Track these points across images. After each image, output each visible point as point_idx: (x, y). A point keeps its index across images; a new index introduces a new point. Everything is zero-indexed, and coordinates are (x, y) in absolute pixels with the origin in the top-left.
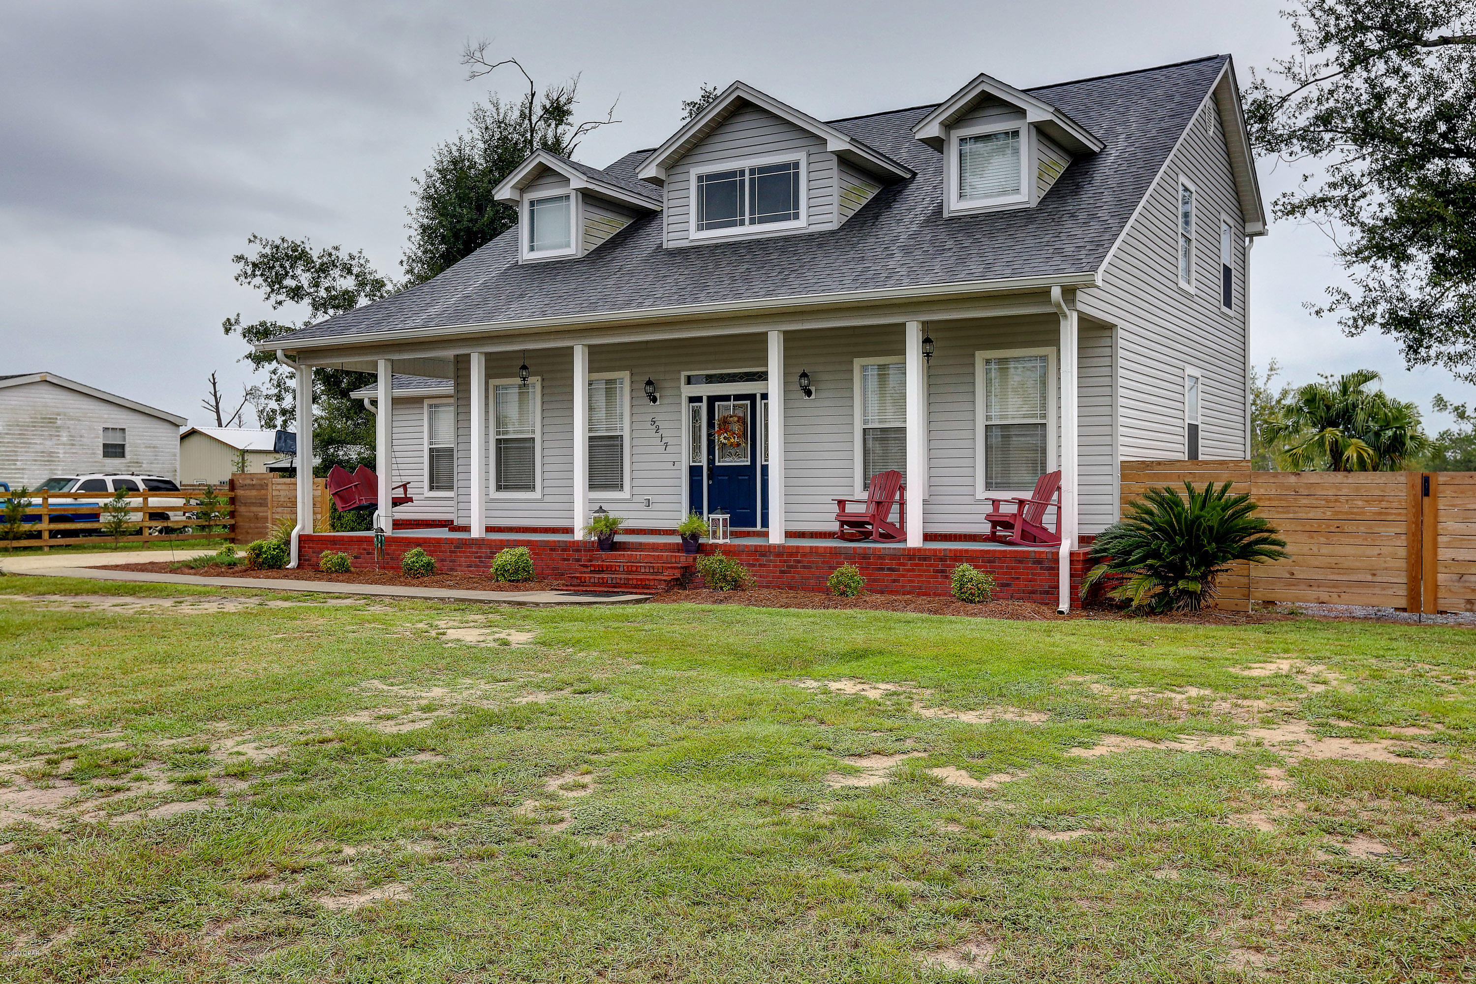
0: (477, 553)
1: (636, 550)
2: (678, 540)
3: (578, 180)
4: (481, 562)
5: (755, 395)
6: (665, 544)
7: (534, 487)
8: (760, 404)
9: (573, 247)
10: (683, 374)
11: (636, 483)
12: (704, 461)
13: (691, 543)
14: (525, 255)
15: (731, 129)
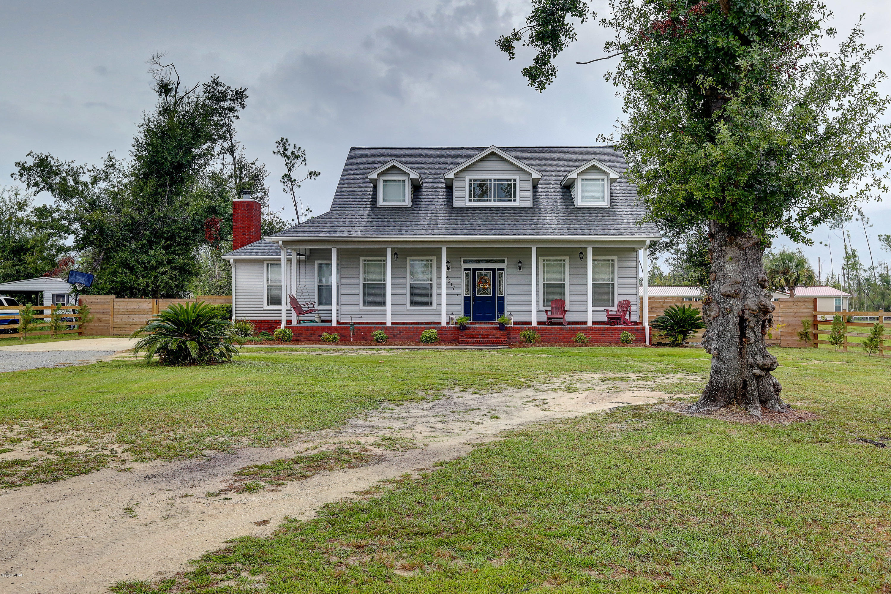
0: (392, 332)
1: (475, 330)
2: (498, 326)
3: (414, 175)
4: (395, 336)
5: (495, 269)
6: (488, 327)
7: (385, 305)
8: (497, 272)
9: (407, 202)
10: (462, 259)
11: (438, 303)
12: (471, 295)
13: (502, 326)
14: (381, 203)
15: (484, 162)
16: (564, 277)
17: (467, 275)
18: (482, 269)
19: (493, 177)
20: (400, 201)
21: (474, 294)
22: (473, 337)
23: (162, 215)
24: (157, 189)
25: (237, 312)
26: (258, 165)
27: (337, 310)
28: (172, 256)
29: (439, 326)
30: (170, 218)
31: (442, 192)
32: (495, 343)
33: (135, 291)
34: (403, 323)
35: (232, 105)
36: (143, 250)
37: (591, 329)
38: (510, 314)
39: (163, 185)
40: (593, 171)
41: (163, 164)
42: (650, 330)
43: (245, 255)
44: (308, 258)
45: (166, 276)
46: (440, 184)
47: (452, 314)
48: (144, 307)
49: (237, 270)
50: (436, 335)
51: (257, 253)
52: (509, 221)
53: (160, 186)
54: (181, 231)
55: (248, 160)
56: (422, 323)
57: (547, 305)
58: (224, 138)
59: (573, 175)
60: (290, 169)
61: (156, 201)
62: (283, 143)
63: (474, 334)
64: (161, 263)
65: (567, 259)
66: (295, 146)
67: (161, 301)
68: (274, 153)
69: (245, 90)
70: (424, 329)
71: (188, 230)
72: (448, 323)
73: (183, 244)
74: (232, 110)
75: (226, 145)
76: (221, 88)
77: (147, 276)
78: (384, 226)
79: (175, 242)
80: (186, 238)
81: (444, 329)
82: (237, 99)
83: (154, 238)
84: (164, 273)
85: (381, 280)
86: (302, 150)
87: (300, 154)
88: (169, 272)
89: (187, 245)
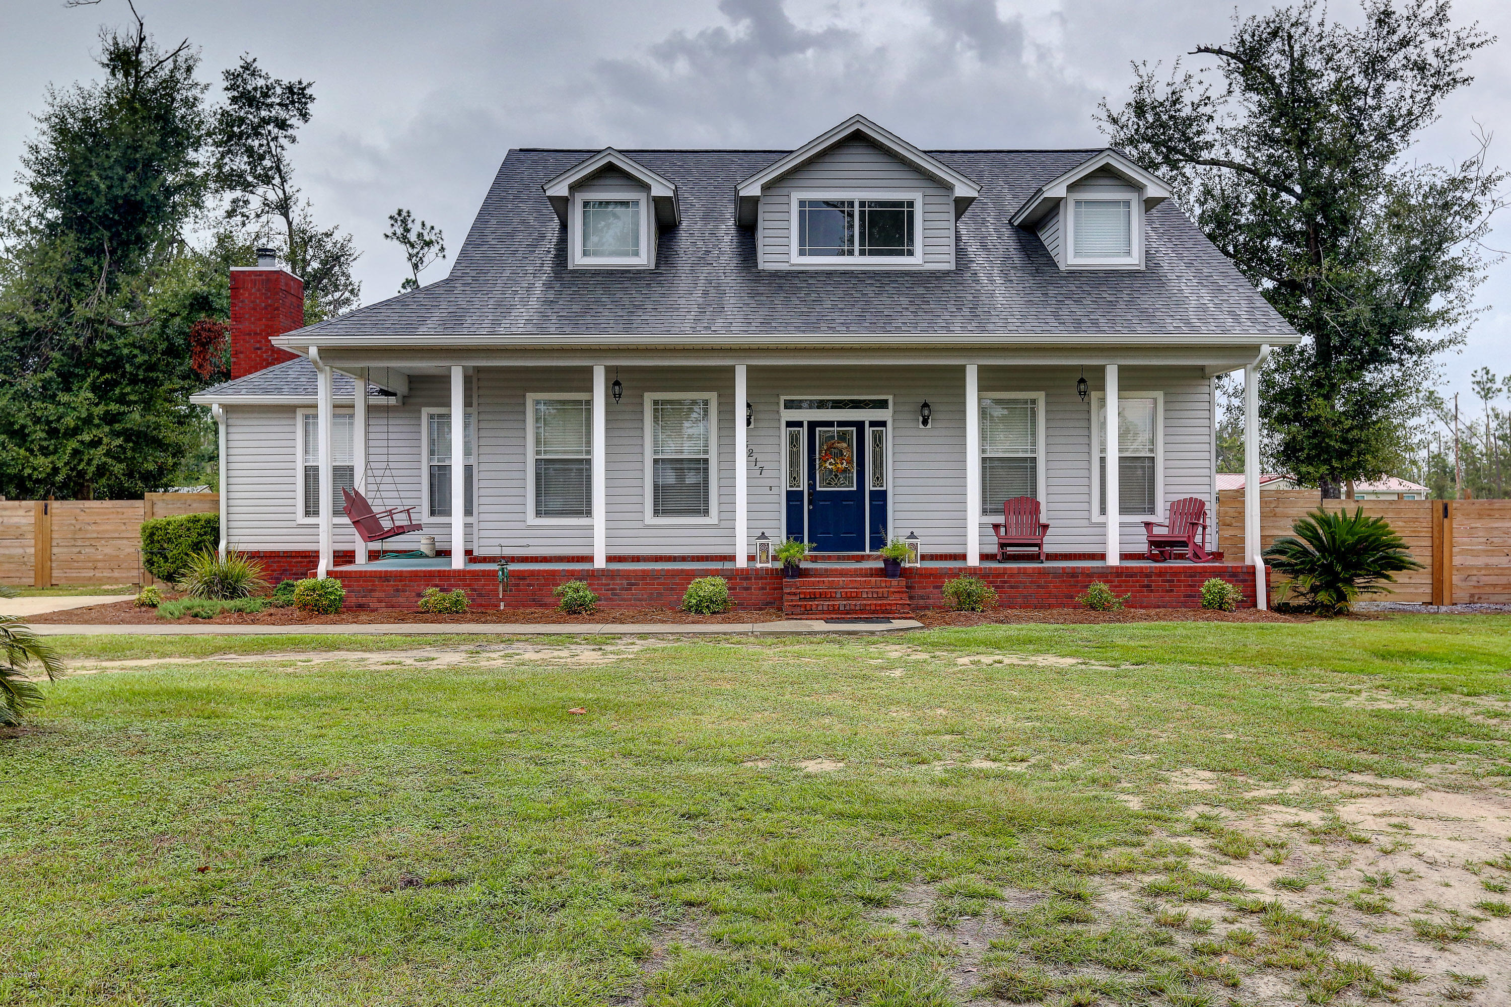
0: (608, 585)
1: (821, 576)
2: (881, 565)
3: (660, 187)
4: (615, 595)
5: (863, 422)
6: (856, 570)
7: (589, 513)
8: (868, 431)
9: (644, 258)
10: (783, 398)
11: (724, 507)
12: (804, 486)
13: (893, 567)
14: (577, 259)
15: (838, 158)
16: (1034, 443)
17: (794, 441)
18: (830, 424)
19: (857, 196)
20: (625, 254)
21: (812, 486)
22: (823, 596)
23: (92, 315)
24: (79, 259)
25: (232, 531)
26: (338, 236)
27: (467, 526)
28: (114, 407)
29: (728, 565)
30: (110, 324)
31: (727, 239)
32: (882, 613)
33: (29, 484)
34: (636, 559)
35: (283, 114)
36: (47, 394)
37: (1118, 572)
38: (912, 536)
39: (94, 251)
40: (1102, 182)
41: (91, 201)
42: (1268, 574)
43: (248, 393)
44: (406, 401)
45: (101, 450)
46: (723, 221)
47: (763, 536)
48: (15, 520)
49: (231, 430)
50: (726, 593)
51: (279, 391)
52: (904, 301)
53: (88, 252)
54: (136, 352)
55: (319, 227)
56: (683, 559)
57: (995, 512)
58: (266, 180)
59: (1057, 190)
60: (416, 267)
61: (78, 285)
62: (402, 218)
63: (821, 589)
64: (88, 421)
65: (1040, 397)
66: (423, 225)
67: (55, 506)
68: (387, 236)
69: (310, 85)
70: (690, 575)
71: (155, 349)
72: (751, 558)
73: (143, 381)
74: (282, 125)
75: (272, 196)
76: (261, 82)
77: (55, 452)
78: (586, 311)
79: (123, 375)
80: (151, 367)
81: (744, 575)
82: (293, 102)
83: (75, 366)
84: (95, 443)
85: (580, 452)
86: (437, 230)
87: (434, 238)
88: (105, 440)
89: (154, 383)
